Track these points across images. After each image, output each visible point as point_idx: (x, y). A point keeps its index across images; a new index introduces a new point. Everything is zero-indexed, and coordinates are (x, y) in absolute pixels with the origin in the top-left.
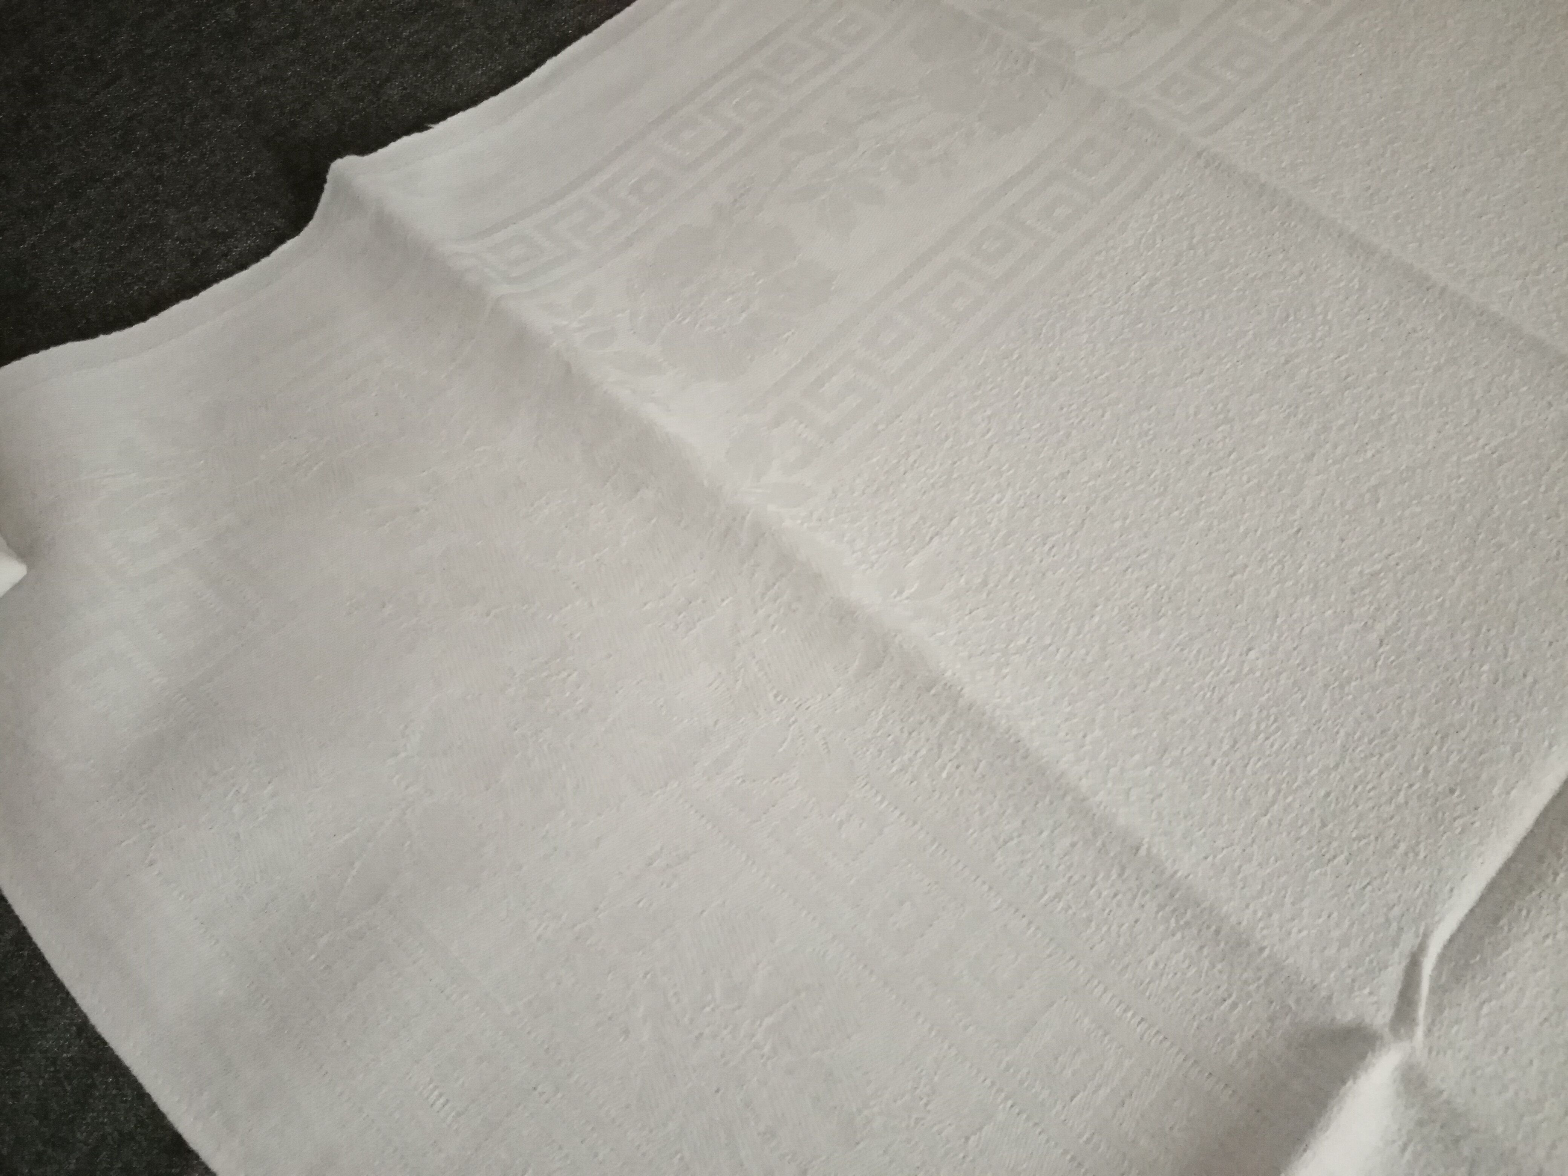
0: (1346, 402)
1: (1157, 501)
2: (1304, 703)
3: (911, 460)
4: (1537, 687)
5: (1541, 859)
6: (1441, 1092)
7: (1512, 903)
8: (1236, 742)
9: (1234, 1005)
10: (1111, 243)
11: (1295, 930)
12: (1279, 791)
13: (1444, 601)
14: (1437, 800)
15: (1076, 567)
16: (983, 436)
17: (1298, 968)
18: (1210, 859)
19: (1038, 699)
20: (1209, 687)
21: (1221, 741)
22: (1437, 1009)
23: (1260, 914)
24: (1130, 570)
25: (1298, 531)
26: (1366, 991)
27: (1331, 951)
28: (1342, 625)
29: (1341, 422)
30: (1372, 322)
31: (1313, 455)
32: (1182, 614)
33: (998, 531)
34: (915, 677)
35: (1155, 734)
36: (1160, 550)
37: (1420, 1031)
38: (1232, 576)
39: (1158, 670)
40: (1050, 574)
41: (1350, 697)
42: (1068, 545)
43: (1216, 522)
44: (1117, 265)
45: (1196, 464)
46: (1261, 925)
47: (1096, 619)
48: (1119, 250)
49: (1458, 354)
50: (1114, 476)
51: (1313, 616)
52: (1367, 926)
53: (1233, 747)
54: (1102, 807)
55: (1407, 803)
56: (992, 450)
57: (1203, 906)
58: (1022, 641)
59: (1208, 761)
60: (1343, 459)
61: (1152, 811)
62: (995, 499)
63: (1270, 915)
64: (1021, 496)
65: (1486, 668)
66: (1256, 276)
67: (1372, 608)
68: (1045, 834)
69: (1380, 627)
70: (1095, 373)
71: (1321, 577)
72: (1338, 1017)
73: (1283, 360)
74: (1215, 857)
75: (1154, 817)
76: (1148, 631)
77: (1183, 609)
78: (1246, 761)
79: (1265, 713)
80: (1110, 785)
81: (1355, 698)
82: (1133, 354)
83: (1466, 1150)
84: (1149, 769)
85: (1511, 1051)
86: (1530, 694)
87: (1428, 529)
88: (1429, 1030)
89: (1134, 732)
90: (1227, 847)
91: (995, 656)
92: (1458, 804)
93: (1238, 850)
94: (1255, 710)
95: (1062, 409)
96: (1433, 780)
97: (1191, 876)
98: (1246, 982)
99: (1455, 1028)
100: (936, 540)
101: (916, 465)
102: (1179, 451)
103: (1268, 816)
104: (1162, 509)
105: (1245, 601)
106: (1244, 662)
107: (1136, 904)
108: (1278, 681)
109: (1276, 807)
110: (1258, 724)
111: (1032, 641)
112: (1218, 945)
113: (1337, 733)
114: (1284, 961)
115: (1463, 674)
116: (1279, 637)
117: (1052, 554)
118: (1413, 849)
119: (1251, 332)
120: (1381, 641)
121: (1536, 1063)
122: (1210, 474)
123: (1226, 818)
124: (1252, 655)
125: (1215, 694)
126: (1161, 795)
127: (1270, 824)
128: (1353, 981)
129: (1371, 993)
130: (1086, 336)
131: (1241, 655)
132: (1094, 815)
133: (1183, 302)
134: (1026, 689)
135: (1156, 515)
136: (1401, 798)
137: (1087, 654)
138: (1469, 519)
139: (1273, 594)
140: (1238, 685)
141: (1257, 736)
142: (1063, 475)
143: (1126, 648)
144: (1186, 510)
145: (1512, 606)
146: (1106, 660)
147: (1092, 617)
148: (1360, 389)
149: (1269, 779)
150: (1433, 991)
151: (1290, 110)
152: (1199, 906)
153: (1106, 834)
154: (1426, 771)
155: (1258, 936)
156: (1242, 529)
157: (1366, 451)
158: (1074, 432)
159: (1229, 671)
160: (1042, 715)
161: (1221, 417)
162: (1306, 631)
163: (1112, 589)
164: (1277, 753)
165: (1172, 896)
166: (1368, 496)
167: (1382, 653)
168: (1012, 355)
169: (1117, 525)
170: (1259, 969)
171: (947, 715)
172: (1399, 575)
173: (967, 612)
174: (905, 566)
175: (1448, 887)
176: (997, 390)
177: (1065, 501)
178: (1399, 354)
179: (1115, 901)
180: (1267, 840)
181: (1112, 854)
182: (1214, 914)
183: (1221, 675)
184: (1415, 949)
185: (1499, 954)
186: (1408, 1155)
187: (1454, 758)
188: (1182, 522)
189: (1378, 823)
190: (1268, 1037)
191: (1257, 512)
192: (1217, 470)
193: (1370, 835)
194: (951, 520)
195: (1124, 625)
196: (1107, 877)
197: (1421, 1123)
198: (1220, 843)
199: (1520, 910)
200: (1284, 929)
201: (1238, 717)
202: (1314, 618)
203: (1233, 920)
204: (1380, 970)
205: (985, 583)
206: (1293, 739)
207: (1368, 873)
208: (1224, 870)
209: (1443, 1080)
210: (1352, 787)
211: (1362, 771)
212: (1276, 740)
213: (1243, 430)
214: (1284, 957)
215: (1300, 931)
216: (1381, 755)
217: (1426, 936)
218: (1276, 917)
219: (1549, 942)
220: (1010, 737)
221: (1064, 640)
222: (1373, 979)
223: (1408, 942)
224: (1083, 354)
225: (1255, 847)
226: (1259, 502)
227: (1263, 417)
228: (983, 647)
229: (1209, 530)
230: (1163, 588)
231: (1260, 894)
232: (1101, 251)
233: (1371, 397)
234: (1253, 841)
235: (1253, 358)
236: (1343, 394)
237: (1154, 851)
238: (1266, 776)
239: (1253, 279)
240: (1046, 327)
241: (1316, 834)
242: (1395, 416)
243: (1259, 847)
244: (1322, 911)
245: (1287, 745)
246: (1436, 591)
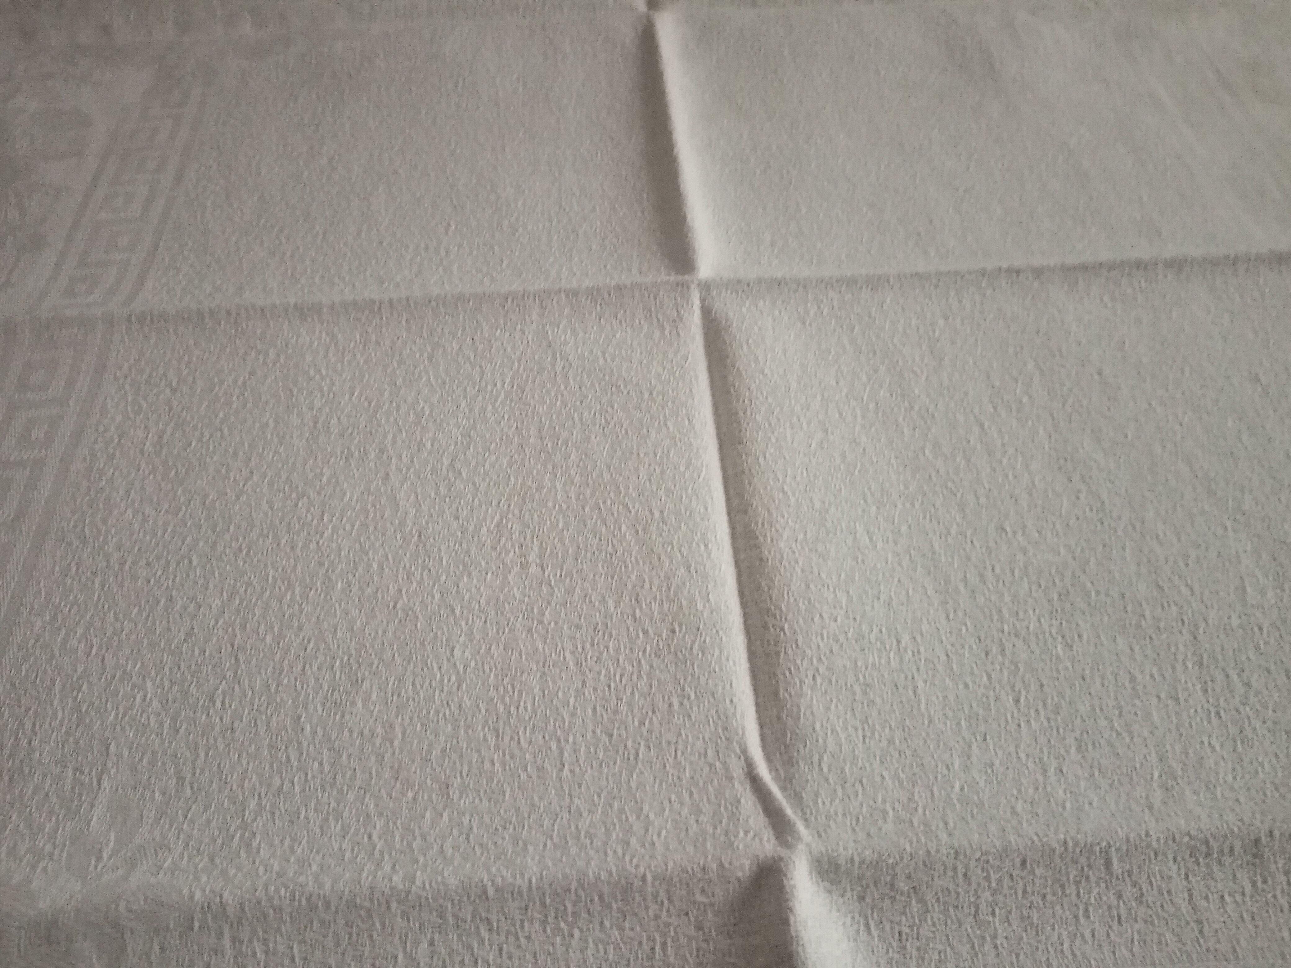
0: (383, 421)
1: (289, 594)
2: (524, 657)
3: (28, 726)
4: (665, 514)
5: (765, 626)
6: (852, 859)
7: (775, 674)
8: (497, 731)
9: (664, 945)
10: (101, 428)
11: (655, 838)
12: (559, 740)
13: (560, 506)
14: (669, 646)
15: (257, 700)
16: (89, 655)
17: (681, 866)
18: (549, 843)
19: (304, 841)
20: (443, 706)
21: (485, 739)
22: (797, 799)
23: (620, 852)
24: (307, 666)
25: (420, 535)
26: (741, 834)
27: (694, 828)
28: (505, 578)
29: (390, 437)
30: (358, 356)
31: (388, 474)
32: (377, 667)
33: (161, 725)
34: (168, 927)
35: (429, 782)
36: (321, 631)
37: (800, 826)
38: (394, 607)
39: (391, 726)
40: (236, 725)
41: (553, 624)
42: (236, 686)
43: (350, 576)
44: (120, 441)
45: (300, 544)
46: (627, 859)
47: (308, 728)
48: (112, 429)
49: (436, 339)
50: (237, 602)
51: (479, 588)
52: (701, 784)
53: (497, 737)
54: (427, 886)
55: (651, 666)
56: (106, 661)
57: (573, 888)
58: (253, 804)
59: (487, 765)
60: (412, 461)
61: (474, 849)
62: (138, 700)
63: (628, 843)
64: (162, 679)
65: (624, 528)
66: (244, 379)
67: (517, 549)
68: (400, 957)
69: (533, 557)
70: (159, 533)
71: (462, 556)
72: (740, 874)
73: (311, 424)
74: (551, 838)
75: (478, 851)
76: (360, 704)
77: (376, 662)
78: (516, 738)
79: (501, 690)
80: (421, 859)
81: (556, 623)
82: (182, 499)
83: (903, 885)
84: (445, 815)
85: (864, 780)
86: (664, 522)
87: (511, 468)
88: (806, 820)
89: (410, 795)
90: (555, 821)
91: (237, 838)
92: (684, 637)
93: (566, 816)
94: (492, 693)
95: (149, 582)
96: (655, 634)
97: (544, 873)
98: (657, 917)
99: (820, 801)
100: (105, 778)
101: (37, 727)
102: (279, 544)
103: (566, 766)
104: (298, 598)
105: (420, 617)
106: (455, 664)
107: (523, 941)
108: (492, 657)
109: (566, 754)
110: (503, 701)
111: (263, 795)
112: (611, 908)
113: (565, 658)
114: (667, 870)
115: (613, 546)
116: (467, 624)
117: (227, 706)
118: (684, 696)
119: (271, 421)
120: (542, 567)
121: (885, 774)
122: (318, 543)
123: (536, 798)
124: (457, 653)
125: (452, 707)
126: (471, 829)
127: (572, 771)
128: (726, 835)
129: (746, 833)
130: (130, 512)
131: (448, 660)
132: (427, 899)
133: (197, 434)
134: (287, 842)
135: (297, 606)
136: (645, 667)
137: (321, 764)
138: (532, 440)
139: (437, 596)
140: (464, 685)
141: (510, 712)
142: (189, 634)
143: (351, 731)
144: (319, 584)
145: (606, 476)
146: (341, 757)
147: (303, 729)
148: (387, 405)
149: (544, 737)
150: (783, 789)
151: (186, 253)
152: (570, 890)
153: (450, 905)
154: (645, 633)
155: (633, 870)
156: (375, 566)
157: (424, 445)
158: (174, 593)
159: (449, 680)
160: (318, 852)
161: (294, 495)
162: (483, 601)
163: (303, 693)
164: (535, 712)
165: (543, 904)
166: (451, 474)
167: (549, 576)
168: (70, 570)
169: (269, 639)
170: (656, 897)
171: (227, 935)
172: (517, 512)
173: (181, 819)
174: (89, 826)
175: (728, 702)
176: (76, 607)
177: (207, 653)
178: (395, 364)
179: (504, 956)
180: (580, 787)
181: (469, 918)
182: (586, 886)
183: (445, 688)
184: (745, 769)
185: (799, 718)
186: (875, 933)
187: (655, 607)
188: (322, 596)
189: (645, 699)
190: (708, 944)
191: (377, 544)
192: (321, 537)
193: (647, 713)
194: (107, 749)
195: (335, 714)
196: (482, 941)
197: (862, 898)
198: (547, 823)
199: (784, 674)
200: (647, 845)
201: (483, 711)
202: (482, 588)
203: (604, 875)
204: (737, 808)
205: (181, 780)
206: (536, 690)
207: (669, 743)
208: (567, 843)
209: (845, 848)
210: (606, 689)
211: (603, 671)
212: (525, 702)
213: (319, 493)
214: (664, 868)
215: (659, 835)
216: (607, 648)
217: (744, 751)
218: (633, 841)
219: (819, 680)
220: (300, 901)
221: (292, 770)
222: (739, 820)
223: (737, 769)
224: (137, 527)
225: (576, 800)
226: (372, 537)
227: (327, 472)
228: (220, 840)
229: (349, 586)
230: (346, 658)
231: (608, 833)
232: (97, 439)
233: (398, 406)
234: (571, 796)
235: (287, 437)
236: (376, 418)
237: (499, 880)
238: (540, 737)
239: (244, 383)
240: (86, 527)
241: (610, 748)
242: (426, 408)
243: (579, 798)
244: (662, 803)
245: (537, 699)
246: (550, 504)
